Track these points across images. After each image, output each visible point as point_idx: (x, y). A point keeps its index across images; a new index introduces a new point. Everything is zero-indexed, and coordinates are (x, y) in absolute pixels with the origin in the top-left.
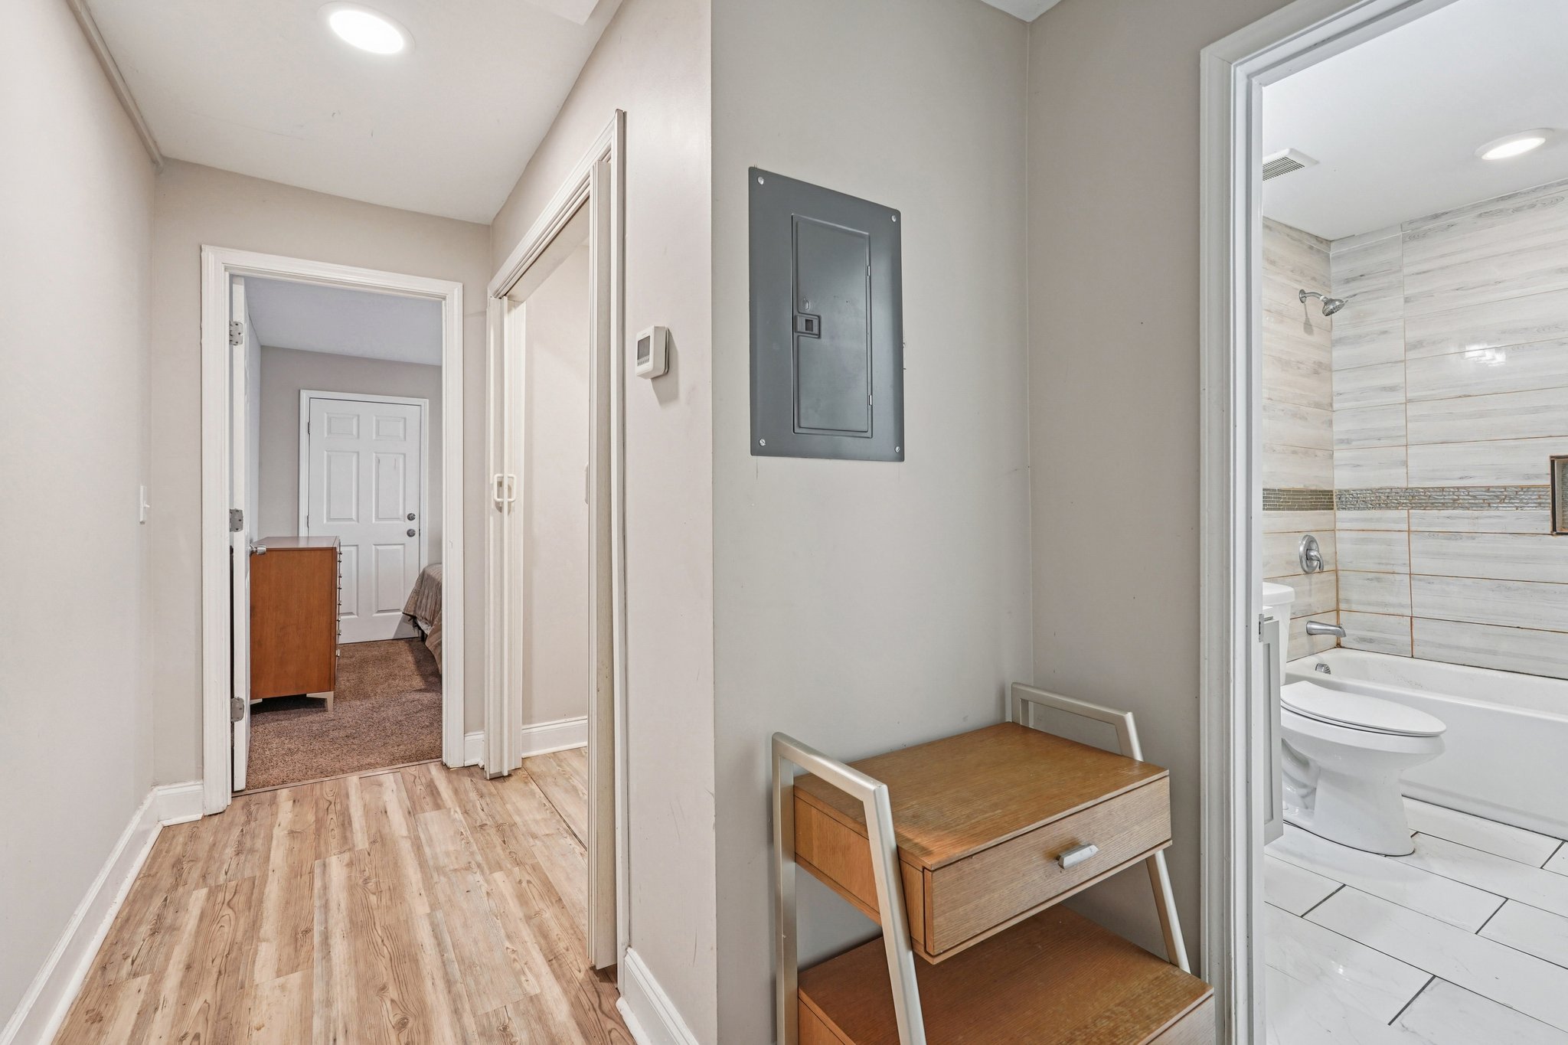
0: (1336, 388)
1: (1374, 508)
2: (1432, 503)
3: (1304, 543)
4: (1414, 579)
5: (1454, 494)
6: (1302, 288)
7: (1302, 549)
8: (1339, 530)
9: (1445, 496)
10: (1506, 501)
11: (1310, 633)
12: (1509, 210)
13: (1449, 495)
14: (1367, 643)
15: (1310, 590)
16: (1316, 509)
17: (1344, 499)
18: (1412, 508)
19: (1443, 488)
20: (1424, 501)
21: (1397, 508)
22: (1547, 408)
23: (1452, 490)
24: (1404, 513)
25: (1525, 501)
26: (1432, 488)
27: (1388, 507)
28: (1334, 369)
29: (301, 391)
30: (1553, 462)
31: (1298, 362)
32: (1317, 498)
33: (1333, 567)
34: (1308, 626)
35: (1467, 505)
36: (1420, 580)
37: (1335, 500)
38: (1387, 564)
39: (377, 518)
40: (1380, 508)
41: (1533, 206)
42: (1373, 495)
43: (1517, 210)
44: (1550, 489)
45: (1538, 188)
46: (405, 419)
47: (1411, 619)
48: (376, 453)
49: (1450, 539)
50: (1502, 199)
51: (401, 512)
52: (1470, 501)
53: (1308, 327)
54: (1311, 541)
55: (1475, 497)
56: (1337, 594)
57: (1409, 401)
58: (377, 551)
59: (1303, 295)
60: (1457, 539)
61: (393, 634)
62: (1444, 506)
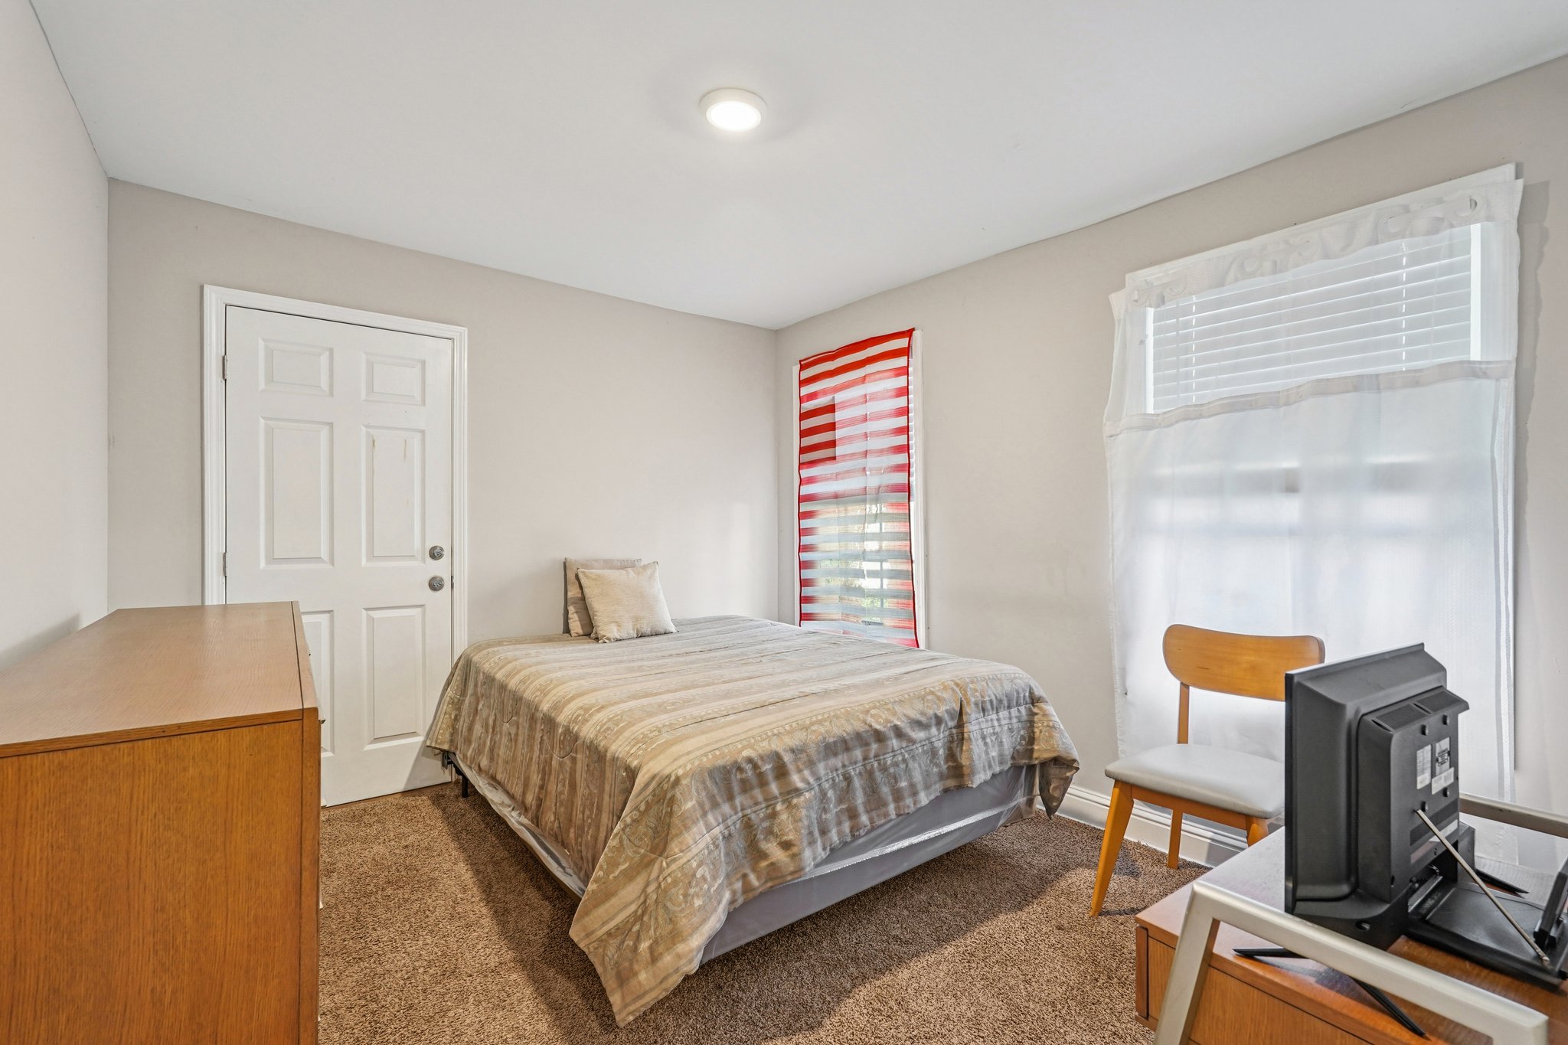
29: (207, 289)
39: (371, 556)
46: (423, 363)
48: (367, 426)
51: (417, 544)
58: (371, 620)
61: (404, 781)
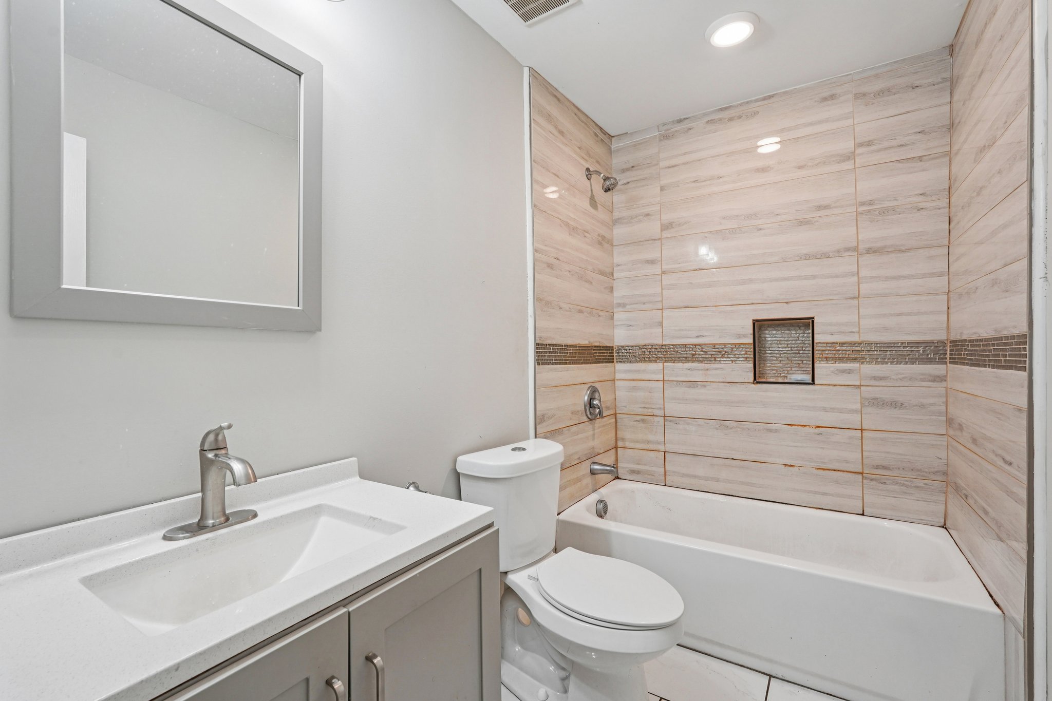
0: (617, 260)
1: (641, 361)
2: (679, 358)
3: (588, 393)
4: (667, 420)
5: (692, 350)
6: (587, 166)
7: (586, 398)
8: (618, 380)
9: (687, 351)
10: (726, 356)
11: (593, 473)
12: (726, 119)
13: (690, 351)
14: (637, 475)
15: (594, 435)
16: (599, 363)
17: (621, 354)
18: (666, 361)
19: (686, 345)
20: (673, 356)
21: (656, 362)
22: (751, 281)
23: (691, 346)
24: (659, 366)
25: (737, 356)
26: (679, 345)
27: (650, 361)
28: (614, 244)
30: (754, 324)
31: (584, 231)
32: (600, 353)
33: (612, 412)
34: (592, 467)
35: (701, 359)
36: (670, 421)
37: (615, 355)
38: (649, 408)
40: (645, 361)
41: (740, 117)
42: (640, 350)
43: (731, 119)
44: (752, 346)
45: (743, 103)
47: (665, 453)
49: (690, 387)
50: (722, 110)
52: (703, 356)
53: (593, 202)
54: (594, 391)
55: (706, 353)
56: (616, 434)
57: (663, 272)
59: (589, 173)
60: (694, 387)
62: (686, 360)
